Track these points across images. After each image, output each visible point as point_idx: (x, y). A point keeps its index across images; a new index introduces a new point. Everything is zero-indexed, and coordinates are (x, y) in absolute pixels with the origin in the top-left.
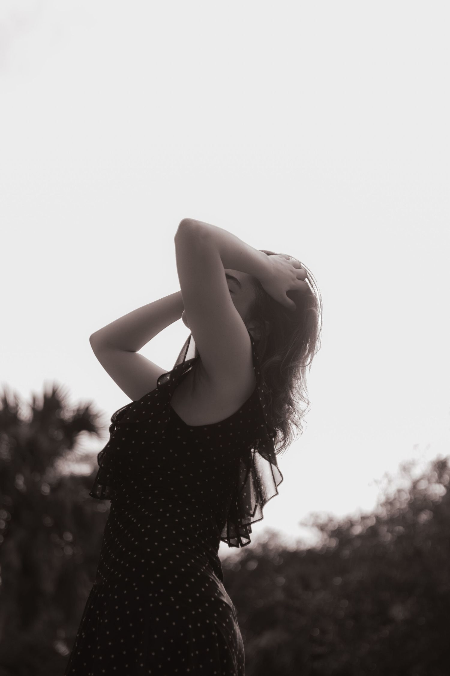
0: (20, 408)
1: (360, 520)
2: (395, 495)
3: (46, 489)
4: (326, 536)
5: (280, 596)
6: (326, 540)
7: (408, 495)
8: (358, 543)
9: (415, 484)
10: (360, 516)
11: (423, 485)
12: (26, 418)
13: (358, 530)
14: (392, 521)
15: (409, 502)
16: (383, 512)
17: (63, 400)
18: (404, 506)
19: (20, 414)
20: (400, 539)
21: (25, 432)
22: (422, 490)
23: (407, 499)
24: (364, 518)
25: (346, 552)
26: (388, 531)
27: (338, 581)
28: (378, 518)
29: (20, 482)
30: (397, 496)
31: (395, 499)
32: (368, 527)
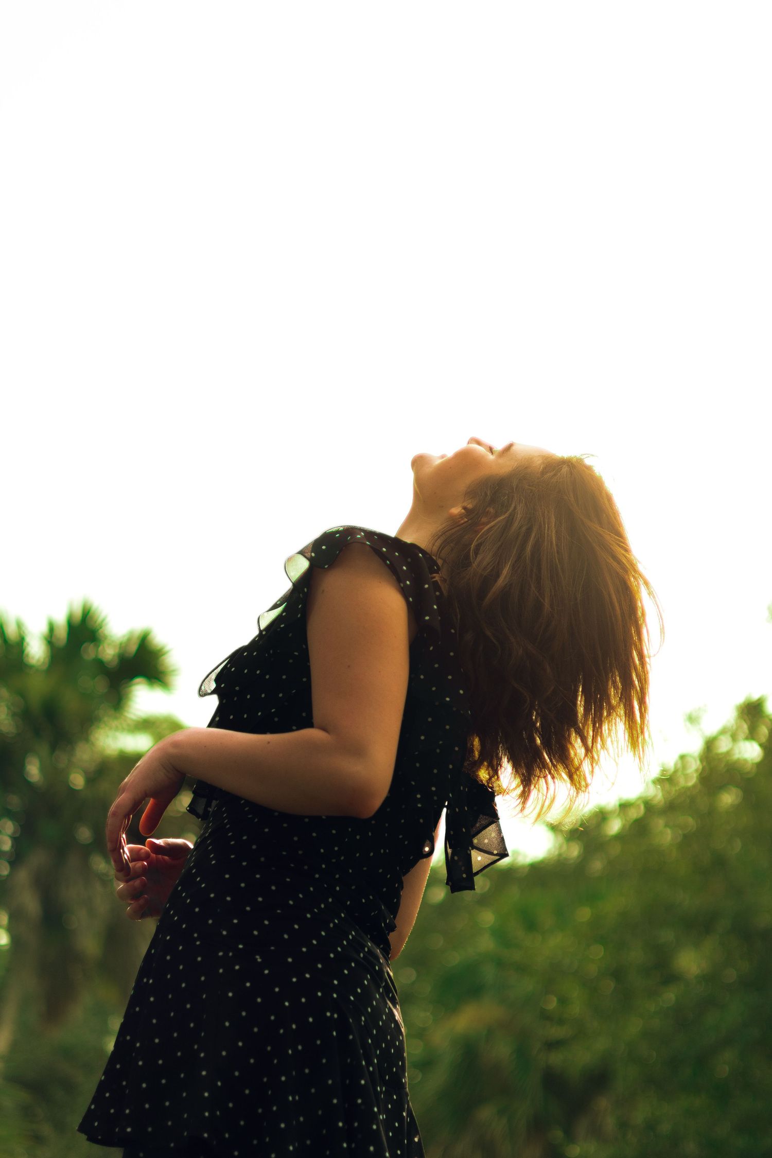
0: (28, 644)
1: (618, 810)
2: (676, 765)
3: (78, 781)
4: (561, 839)
5: (486, 944)
6: (561, 847)
7: (698, 762)
8: (615, 850)
9: (710, 744)
10: (618, 804)
11: (724, 746)
12: (38, 661)
13: (615, 826)
14: (671, 807)
15: (701, 774)
16: (656, 794)
17: (101, 628)
18: (693, 781)
19: (27, 655)
20: (687, 840)
21: (38, 687)
22: (722, 754)
23: (697, 770)
24: (624, 807)
25: (597, 865)
26: (666, 825)
27: (584, 914)
28: (649, 805)
29: (34, 770)
30: (679, 765)
31: (676, 772)
32: (632, 821)
